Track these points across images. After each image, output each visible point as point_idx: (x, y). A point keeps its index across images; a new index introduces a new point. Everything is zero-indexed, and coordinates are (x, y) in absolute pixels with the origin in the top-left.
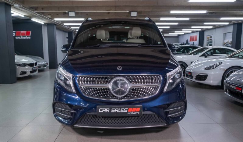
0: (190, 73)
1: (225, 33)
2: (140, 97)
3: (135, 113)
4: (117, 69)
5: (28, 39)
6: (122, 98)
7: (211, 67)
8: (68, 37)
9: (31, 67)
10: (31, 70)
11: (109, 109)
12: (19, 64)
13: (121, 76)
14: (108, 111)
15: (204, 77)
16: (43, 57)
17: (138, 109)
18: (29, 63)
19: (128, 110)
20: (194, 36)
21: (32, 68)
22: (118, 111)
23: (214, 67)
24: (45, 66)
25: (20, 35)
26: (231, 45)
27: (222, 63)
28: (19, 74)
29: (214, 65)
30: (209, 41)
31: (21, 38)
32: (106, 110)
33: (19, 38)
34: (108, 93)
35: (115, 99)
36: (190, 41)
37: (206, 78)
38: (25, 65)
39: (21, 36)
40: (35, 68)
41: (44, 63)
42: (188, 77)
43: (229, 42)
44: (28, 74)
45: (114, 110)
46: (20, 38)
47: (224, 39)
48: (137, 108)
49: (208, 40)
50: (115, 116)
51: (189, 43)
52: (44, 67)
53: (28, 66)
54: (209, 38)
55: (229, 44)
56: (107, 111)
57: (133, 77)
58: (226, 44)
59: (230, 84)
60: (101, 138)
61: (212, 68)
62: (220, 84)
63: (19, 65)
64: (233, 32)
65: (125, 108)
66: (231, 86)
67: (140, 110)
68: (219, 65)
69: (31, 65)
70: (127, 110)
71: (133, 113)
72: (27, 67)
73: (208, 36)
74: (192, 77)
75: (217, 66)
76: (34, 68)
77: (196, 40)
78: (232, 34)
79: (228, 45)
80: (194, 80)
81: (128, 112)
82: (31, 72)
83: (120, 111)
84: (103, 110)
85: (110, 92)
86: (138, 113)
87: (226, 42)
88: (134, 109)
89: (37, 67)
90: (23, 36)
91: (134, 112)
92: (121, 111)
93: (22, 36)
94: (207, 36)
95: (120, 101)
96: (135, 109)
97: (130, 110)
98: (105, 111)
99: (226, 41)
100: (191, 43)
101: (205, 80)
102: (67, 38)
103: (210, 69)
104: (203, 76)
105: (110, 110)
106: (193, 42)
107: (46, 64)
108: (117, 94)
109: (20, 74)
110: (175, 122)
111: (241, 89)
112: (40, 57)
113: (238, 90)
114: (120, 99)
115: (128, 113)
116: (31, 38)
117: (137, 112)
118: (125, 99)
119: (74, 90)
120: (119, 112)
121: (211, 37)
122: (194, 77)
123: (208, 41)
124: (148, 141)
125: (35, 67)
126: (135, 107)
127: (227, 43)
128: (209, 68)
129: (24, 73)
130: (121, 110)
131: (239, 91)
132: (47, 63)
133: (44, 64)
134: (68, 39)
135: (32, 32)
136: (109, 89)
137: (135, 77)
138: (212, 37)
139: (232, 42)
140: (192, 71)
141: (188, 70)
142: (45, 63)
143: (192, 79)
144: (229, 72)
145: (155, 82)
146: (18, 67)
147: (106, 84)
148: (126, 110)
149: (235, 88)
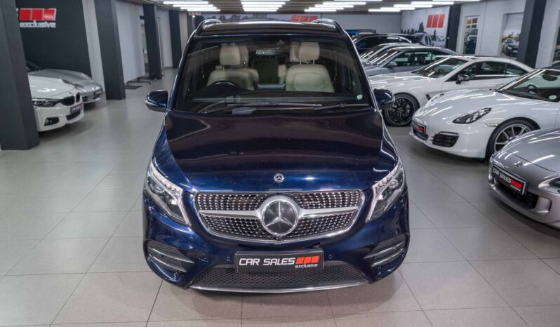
0: (423, 128)
1: (508, 15)
2: (319, 233)
3: (309, 266)
4: (273, 180)
5: (51, 28)
6: (284, 238)
7: (467, 117)
8: (142, 15)
9: (69, 107)
10: (69, 113)
11: (259, 260)
12: (41, 102)
13: (281, 194)
14: (257, 263)
15: (451, 140)
16: (89, 73)
17: (316, 259)
18: (62, 98)
19: (296, 260)
20: (437, 16)
21: (71, 109)
22: (276, 263)
23: (474, 119)
24: (96, 95)
25: (31, 19)
26: (518, 43)
27: (490, 109)
28: (43, 123)
29: (475, 113)
30: (471, 29)
31: (34, 26)
32: (254, 262)
33: (28, 25)
34: (255, 227)
35: (270, 239)
36: (429, 26)
37: (456, 142)
38: (53, 103)
39: (32, 21)
40: (77, 108)
41: (93, 89)
42: (416, 135)
43: (515, 35)
44: (63, 121)
45: (268, 262)
46: (32, 26)
47: (504, 28)
48: (313, 257)
49: (469, 27)
50: (271, 271)
51: (425, 31)
52: (95, 98)
53: (60, 104)
54: (470, 23)
55: (513, 40)
56: (255, 264)
57: (306, 195)
58: (506, 41)
59: (500, 172)
60: (242, 301)
61: (468, 120)
62: (483, 156)
63: (41, 104)
64: (525, 13)
65: (289, 257)
66: (502, 177)
67: (319, 261)
68: (483, 115)
69: (68, 101)
70: (294, 261)
71: (305, 266)
72: (59, 107)
73: (469, 18)
74: (425, 137)
75: (479, 117)
76: (74, 109)
77: (441, 26)
78: (522, 16)
79: (511, 42)
80: (429, 143)
81: (295, 264)
82: (69, 117)
83: (280, 262)
84: (247, 262)
85: (261, 227)
86: (316, 265)
87: (507, 36)
88: (308, 259)
89: (80, 105)
90: (37, 22)
91: (307, 264)
92: (282, 264)
93: (34, 21)
94: (467, 17)
95: (280, 243)
96: (310, 258)
97: (300, 260)
98: (251, 263)
99: (507, 34)
100: (429, 31)
101: (452, 145)
102: (141, 18)
103: (465, 123)
104: (449, 136)
105: (262, 262)
106: (434, 29)
107: (98, 91)
108: (274, 230)
109: (46, 125)
110: (389, 270)
111: (521, 185)
112: (84, 73)
113: (514, 187)
114: (279, 240)
115: (296, 267)
116: (56, 25)
117: (313, 264)
118: (289, 238)
119: (186, 220)
120: (278, 264)
121: (475, 21)
122: (430, 138)
123: (468, 29)
124: (333, 307)
125: (76, 104)
126: (308, 255)
127: (509, 37)
128: (462, 120)
129: (54, 120)
130: (283, 261)
131: (517, 189)
132: (101, 89)
133: (95, 93)
134: (143, 21)
135: (57, 11)
136: (258, 221)
137: (310, 195)
138: (478, 21)
139: (521, 35)
140: (426, 123)
141: (418, 120)
142: (98, 88)
143: (424, 142)
144: (503, 131)
145: (349, 204)
146: (38, 109)
147: (252, 209)
148: (291, 261)
149: (509, 181)
